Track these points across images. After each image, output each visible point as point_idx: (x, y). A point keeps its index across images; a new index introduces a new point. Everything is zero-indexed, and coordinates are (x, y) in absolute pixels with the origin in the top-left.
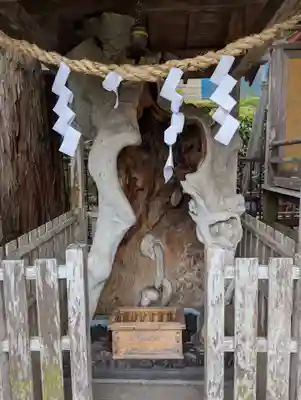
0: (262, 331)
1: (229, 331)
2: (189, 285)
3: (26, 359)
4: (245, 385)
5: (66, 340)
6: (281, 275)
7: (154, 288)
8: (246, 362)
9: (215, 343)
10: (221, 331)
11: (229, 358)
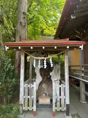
0: (60, 95)
3: (27, 99)
5: (33, 96)
6: (62, 87)
8: (58, 100)
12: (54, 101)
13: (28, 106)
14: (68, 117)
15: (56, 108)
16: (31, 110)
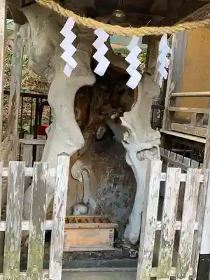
2: (108, 204)
3: (18, 236)
4: (167, 252)
5: (49, 222)
7: (82, 203)
8: (168, 236)
9: (151, 223)
12: (148, 244)
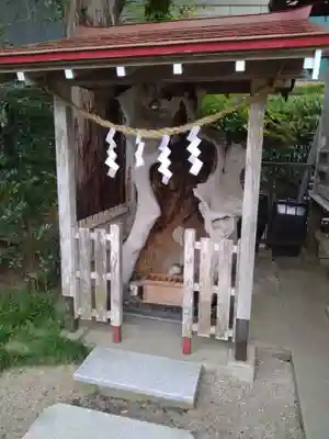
0: (215, 282)
1: (196, 278)
3: (88, 283)
4: (205, 311)
5: (109, 275)
6: (226, 249)
8: (206, 299)
10: (192, 280)
11: (196, 295)
13: (94, 306)
14: (241, 364)
15: (195, 328)
16: (105, 320)
